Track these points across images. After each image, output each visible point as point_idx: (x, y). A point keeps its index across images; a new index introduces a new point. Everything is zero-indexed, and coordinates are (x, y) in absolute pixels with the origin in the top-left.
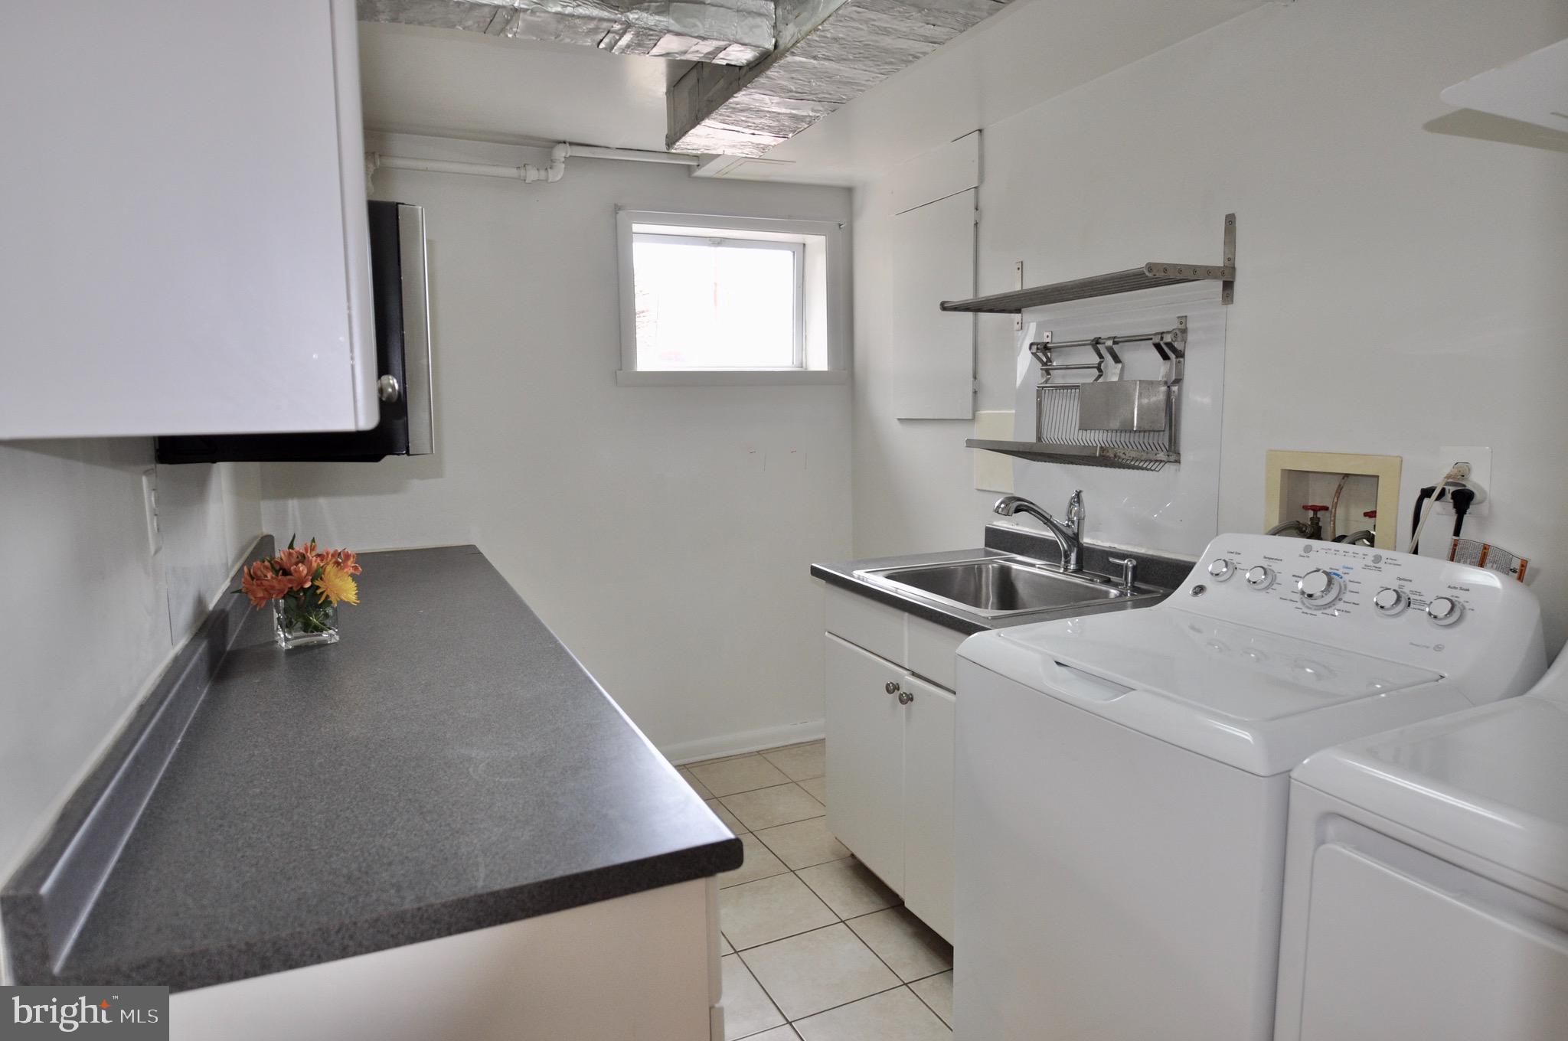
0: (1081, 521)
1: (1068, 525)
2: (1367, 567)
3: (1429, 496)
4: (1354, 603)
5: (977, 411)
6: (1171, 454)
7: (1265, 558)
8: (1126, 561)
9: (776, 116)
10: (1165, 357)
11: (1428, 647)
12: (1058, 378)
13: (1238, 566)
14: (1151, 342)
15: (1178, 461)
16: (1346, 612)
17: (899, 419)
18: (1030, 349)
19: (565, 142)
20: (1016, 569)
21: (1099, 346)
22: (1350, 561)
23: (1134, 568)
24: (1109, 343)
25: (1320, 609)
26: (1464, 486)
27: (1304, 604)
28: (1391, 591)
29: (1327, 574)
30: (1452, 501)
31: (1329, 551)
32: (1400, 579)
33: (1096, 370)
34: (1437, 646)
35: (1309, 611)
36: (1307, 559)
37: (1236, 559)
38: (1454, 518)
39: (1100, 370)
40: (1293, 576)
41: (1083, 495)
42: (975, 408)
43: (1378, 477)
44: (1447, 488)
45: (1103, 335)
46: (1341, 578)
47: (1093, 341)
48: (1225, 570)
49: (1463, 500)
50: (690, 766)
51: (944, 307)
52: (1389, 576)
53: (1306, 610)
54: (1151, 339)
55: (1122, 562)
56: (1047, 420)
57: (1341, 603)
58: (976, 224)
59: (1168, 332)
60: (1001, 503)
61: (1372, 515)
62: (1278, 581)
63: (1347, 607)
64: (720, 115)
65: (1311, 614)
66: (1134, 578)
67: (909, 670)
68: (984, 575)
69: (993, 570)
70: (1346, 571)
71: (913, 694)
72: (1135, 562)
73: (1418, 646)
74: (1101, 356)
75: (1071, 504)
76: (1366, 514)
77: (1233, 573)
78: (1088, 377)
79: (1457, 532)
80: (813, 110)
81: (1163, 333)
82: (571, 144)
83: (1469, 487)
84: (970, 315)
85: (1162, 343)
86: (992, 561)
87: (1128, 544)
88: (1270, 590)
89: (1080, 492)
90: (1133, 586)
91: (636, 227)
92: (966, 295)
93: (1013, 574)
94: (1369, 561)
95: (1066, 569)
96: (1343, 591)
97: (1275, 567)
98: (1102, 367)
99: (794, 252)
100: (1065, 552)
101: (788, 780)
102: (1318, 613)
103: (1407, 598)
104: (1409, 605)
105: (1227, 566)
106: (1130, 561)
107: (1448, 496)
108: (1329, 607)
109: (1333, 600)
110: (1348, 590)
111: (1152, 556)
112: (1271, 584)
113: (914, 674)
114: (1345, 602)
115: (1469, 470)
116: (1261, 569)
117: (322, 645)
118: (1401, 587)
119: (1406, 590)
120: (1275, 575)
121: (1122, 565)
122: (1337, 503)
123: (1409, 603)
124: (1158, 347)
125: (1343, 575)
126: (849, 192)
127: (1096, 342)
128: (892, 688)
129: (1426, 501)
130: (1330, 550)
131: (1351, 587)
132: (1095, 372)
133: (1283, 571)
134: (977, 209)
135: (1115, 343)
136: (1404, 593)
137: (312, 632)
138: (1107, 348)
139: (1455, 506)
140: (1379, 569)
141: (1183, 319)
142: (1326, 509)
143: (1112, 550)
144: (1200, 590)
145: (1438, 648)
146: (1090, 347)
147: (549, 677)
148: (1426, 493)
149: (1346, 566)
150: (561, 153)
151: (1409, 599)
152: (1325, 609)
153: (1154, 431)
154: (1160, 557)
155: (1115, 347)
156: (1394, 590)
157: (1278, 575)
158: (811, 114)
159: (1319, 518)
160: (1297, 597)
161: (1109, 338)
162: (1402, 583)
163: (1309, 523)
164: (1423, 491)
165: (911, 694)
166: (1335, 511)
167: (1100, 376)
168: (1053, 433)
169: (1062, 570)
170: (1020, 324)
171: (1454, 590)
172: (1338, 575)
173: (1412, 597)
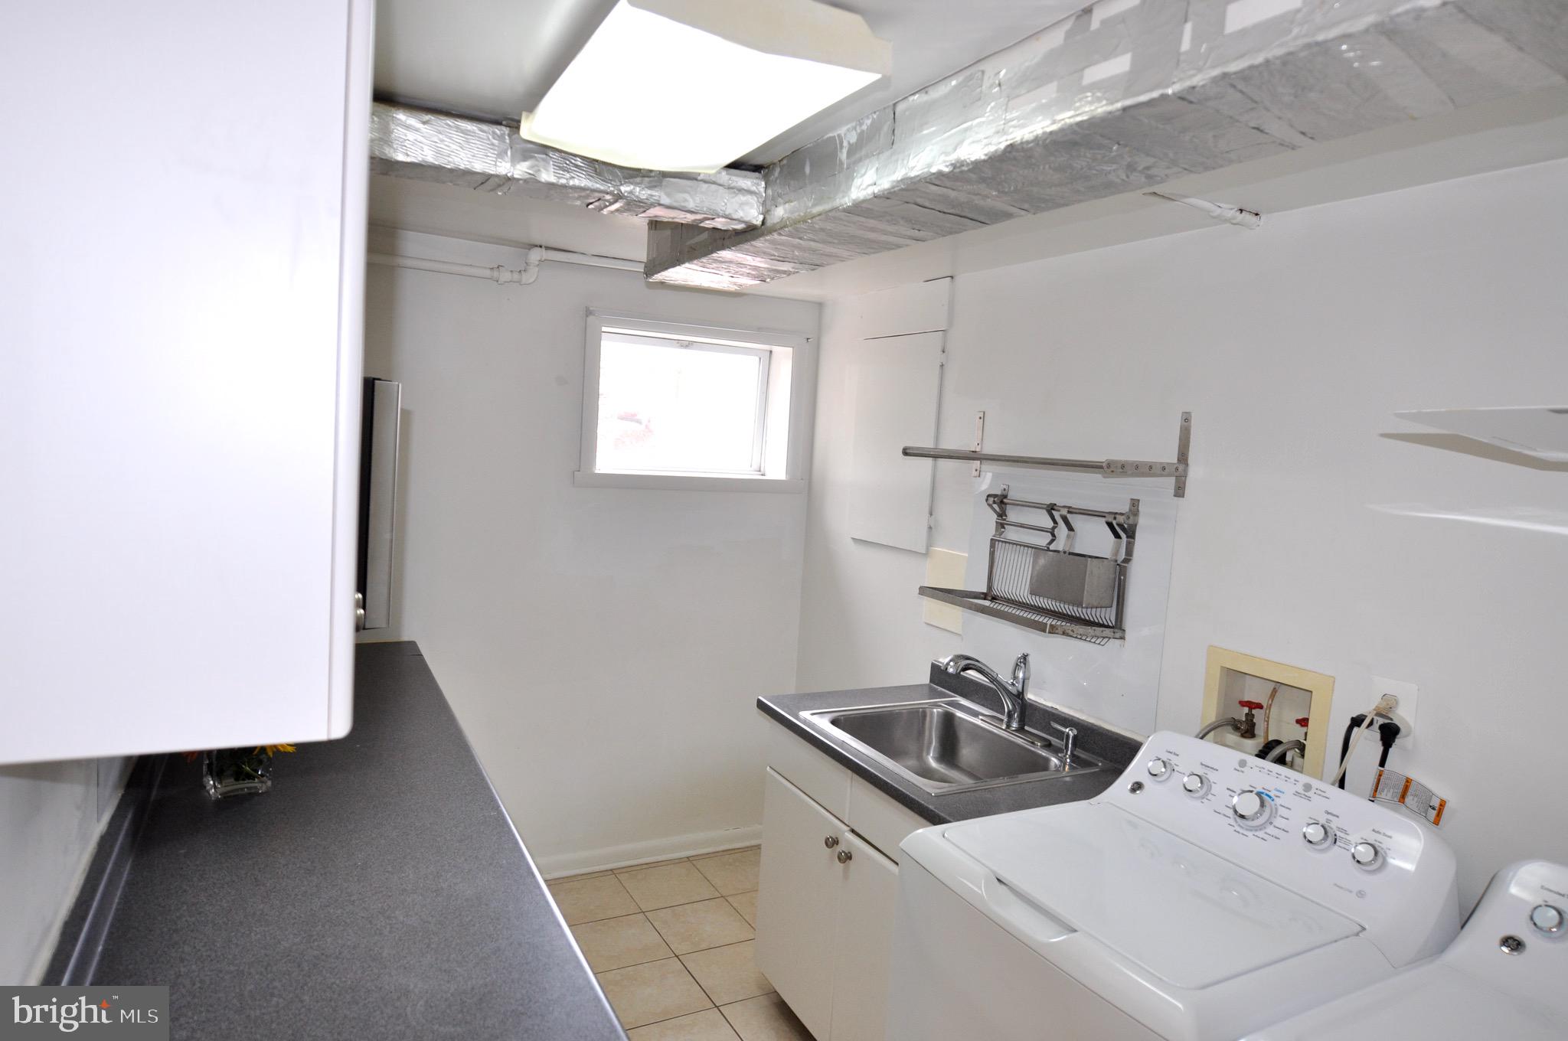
0: (1026, 681)
1: (1013, 684)
2: (1297, 794)
3: (1359, 726)
4: (1283, 830)
5: (931, 546)
6: (1116, 630)
7: (1202, 764)
8: (1067, 730)
9: (756, 268)
10: (1117, 536)
11: (1351, 892)
12: (1012, 534)
13: (1176, 768)
14: (1104, 520)
15: (1122, 638)
16: (1276, 838)
17: (853, 539)
18: (987, 500)
19: (541, 247)
20: (960, 718)
21: (1053, 512)
22: (1280, 784)
23: (1075, 737)
24: (1064, 512)
25: (1251, 830)
26: (1391, 719)
27: (1236, 822)
28: (1319, 826)
29: (1259, 794)
30: (1379, 731)
31: (1262, 770)
32: (1328, 813)
33: (1049, 534)
34: (1360, 892)
35: (1241, 831)
36: (1241, 773)
37: (1174, 760)
38: (1381, 749)
39: (1053, 535)
40: (1228, 789)
41: (1030, 659)
42: (930, 544)
43: (1311, 692)
44: (1376, 718)
45: (1059, 502)
46: (1273, 800)
47: (1048, 506)
48: (1163, 770)
49: (1389, 734)
50: (618, 871)
51: (906, 452)
52: (1317, 807)
53: (1238, 829)
54: (1104, 517)
55: (1063, 729)
56: (999, 570)
57: (1272, 827)
58: (942, 366)
59: (1122, 514)
60: (951, 661)
61: (1303, 722)
62: (1213, 792)
63: (1276, 832)
64: (702, 262)
65: (1243, 834)
66: (1074, 744)
67: (848, 826)
68: (928, 719)
69: (937, 715)
70: (1278, 794)
71: (852, 853)
72: (1075, 732)
73: (1341, 888)
74: (1055, 521)
75: (1017, 664)
76: (1298, 722)
77: (1171, 774)
78: (1042, 540)
79: (1382, 763)
80: (793, 268)
81: (1116, 513)
82: (547, 248)
83: (1396, 721)
84: (930, 461)
85: (1114, 523)
86: (936, 705)
87: (1070, 708)
88: (1204, 800)
89: (1027, 655)
90: (1073, 755)
91: (604, 329)
92: (927, 443)
93: (957, 722)
94: (1300, 788)
95: (1008, 726)
96: (1273, 814)
97: (1212, 776)
98: (1055, 533)
99: (760, 359)
100: (1009, 712)
101: (717, 894)
102: (1250, 834)
103: (1333, 834)
104: (1335, 842)
105: (1165, 767)
106: (1071, 730)
107: (1376, 726)
108: (1261, 830)
109: (1264, 824)
110: (1279, 814)
111: (1093, 724)
112: (1206, 794)
113: (853, 831)
114: (1275, 827)
115: (1397, 703)
116: (1197, 777)
117: (253, 795)
118: (1328, 821)
119: (1333, 825)
120: (1211, 786)
121: (1063, 733)
122: (1271, 705)
123: (1336, 840)
124: (1110, 525)
125: (1274, 798)
126: (820, 306)
127: (1051, 509)
128: (832, 842)
129: (1356, 729)
130: (1264, 769)
131: (1282, 811)
132: (1049, 537)
133: (1220, 782)
134: (944, 352)
135: (1069, 512)
136: (1331, 828)
137: (244, 780)
138: (1061, 515)
139: (1382, 739)
140: (1309, 798)
141: (1135, 503)
142: (1260, 706)
143: (1054, 711)
144: (1137, 787)
145: (1361, 894)
146: (1045, 511)
147: (491, 864)
148: (1357, 722)
149: (1278, 788)
150: (535, 255)
151: (1335, 835)
152: (1256, 830)
153: (1101, 607)
154: (1101, 728)
155: (1069, 516)
156: (1323, 826)
157: (1213, 784)
158: (791, 270)
159: (1253, 715)
160: (1231, 813)
161: (1064, 507)
162: (1330, 817)
163: (1244, 720)
164: (1353, 719)
165: (849, 853)
166: (1270, 712)
167: (1052, 541)
168: (1003, 586)
169: (1004, 727)
170: (978, 471)
171: (1378, 835)
172: (1270, 797)
173: (1338, 834)
